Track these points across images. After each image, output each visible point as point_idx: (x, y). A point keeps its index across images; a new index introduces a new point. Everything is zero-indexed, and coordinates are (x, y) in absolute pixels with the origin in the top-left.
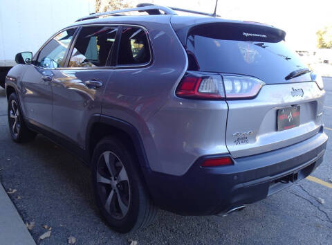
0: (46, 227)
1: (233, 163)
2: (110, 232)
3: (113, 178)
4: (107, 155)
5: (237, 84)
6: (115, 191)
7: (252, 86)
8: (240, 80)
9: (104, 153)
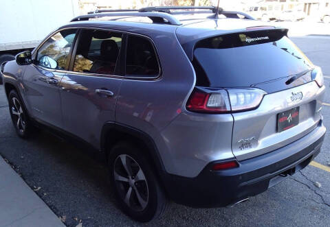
0: (76, 219)
1: (238, 166)
2: (132, 222)
3: (130, 177)
4: (123, 158)
5: (241, 96)
6: (133, 188)
7: (255, 96)
8: (244, 93)
9: (120, 156)
